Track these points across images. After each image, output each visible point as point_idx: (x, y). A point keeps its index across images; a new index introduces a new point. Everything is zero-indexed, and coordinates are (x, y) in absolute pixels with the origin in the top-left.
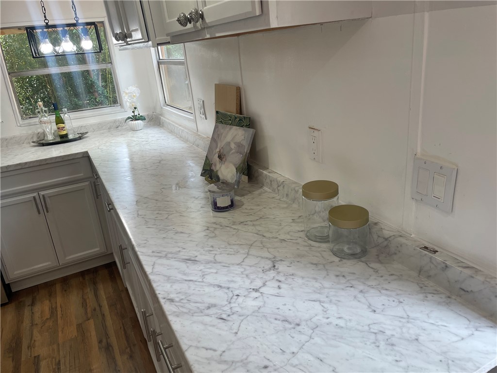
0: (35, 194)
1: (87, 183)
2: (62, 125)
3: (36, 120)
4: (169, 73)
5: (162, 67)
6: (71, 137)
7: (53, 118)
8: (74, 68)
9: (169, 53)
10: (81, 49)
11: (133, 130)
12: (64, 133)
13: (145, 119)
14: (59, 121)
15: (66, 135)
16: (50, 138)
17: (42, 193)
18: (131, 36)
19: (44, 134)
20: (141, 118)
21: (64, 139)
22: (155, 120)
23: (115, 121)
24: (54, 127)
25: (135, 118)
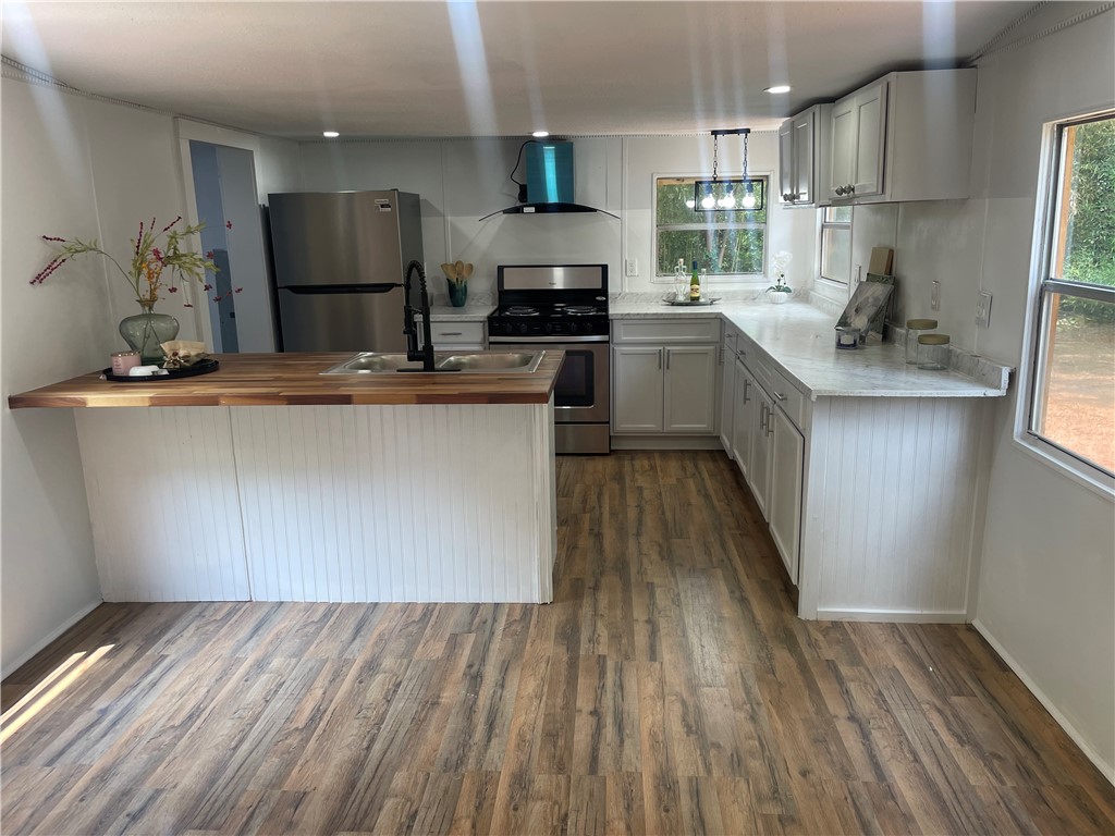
0: (661, 348)
1: (712, 348)
2: (697, 286)
3: (672, 278)
4: (834, 239)
5: (826, 231)
6: (702, 300)
7: (690, 278)
8: (731, 226)
9: (839, 214)
10: (740, 205)
11: (774, 302)
12: (697, 295)
13: (790, 291)
14: (695, 281)
15: (698, 298)
16: (681, 299)
17: (668, 348)
18: (799, 198)
19: (675, 295)
20: (787, 290)
21: (694, 301)
22: (802, 296)
23: (753, 292)
24: (688, 288)
25: (778, 289)
